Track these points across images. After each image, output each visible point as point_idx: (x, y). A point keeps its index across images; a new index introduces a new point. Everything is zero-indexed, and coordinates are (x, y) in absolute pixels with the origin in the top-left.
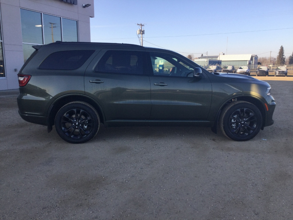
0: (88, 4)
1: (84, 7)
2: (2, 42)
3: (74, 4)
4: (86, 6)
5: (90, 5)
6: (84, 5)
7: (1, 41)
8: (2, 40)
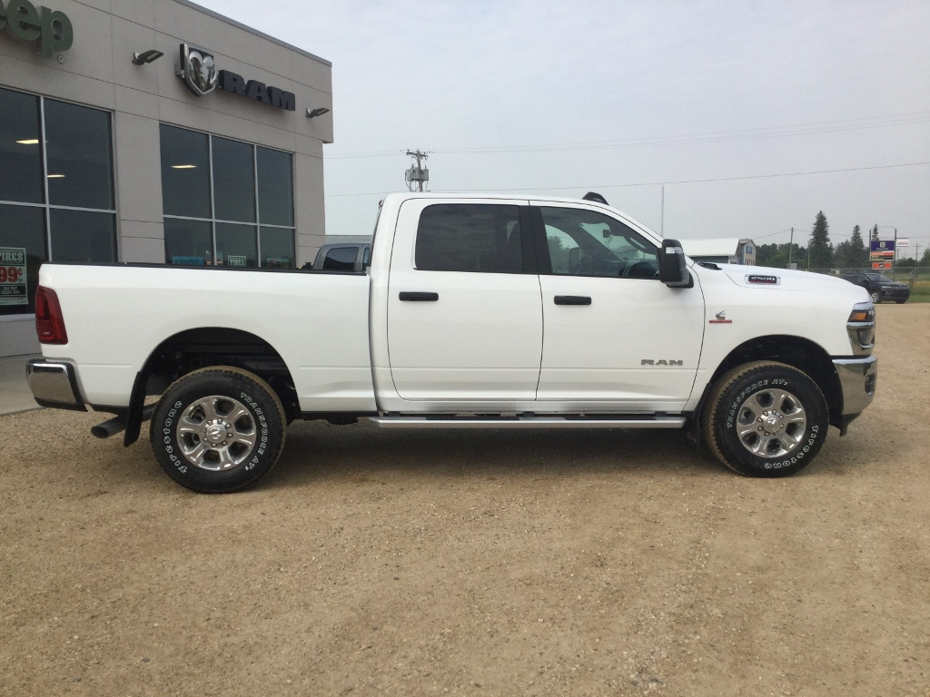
0: (322, 109)
1: (310, 116)
2: (114, 215)
3: (287, 108)
4: (316, 113)
5: (328, 110)
6: (309, 111)
7: (113, 212)
8: (114, 208)
